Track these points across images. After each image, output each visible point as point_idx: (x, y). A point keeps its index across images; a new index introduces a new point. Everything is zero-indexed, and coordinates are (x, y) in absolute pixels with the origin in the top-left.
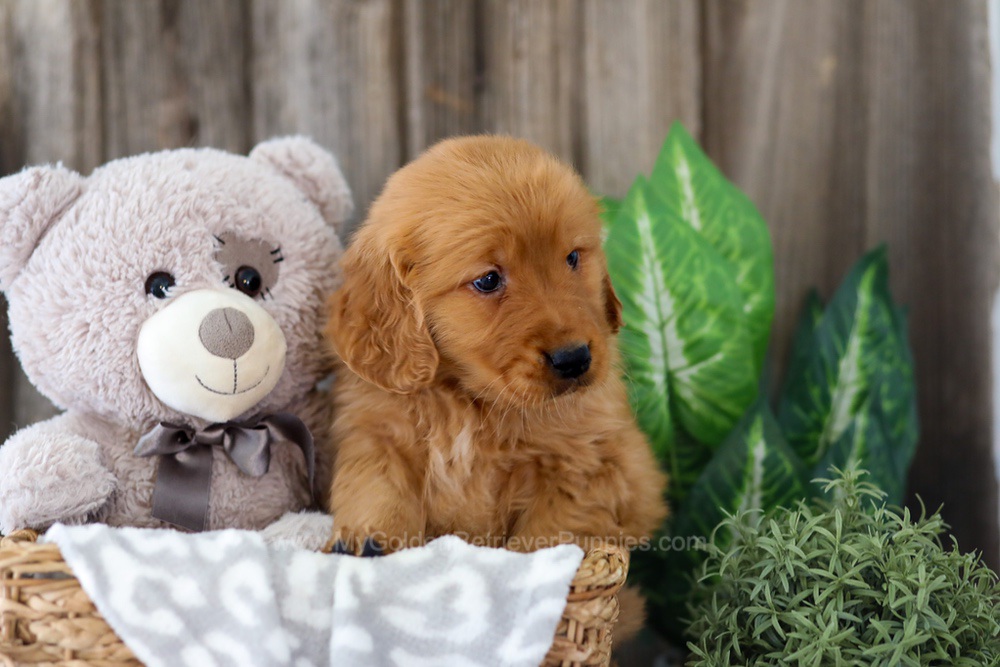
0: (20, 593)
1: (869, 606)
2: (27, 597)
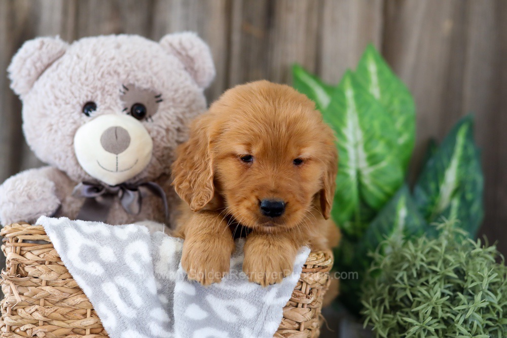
0: (21, 250)
1: (457, 288)
2: (25, 252)
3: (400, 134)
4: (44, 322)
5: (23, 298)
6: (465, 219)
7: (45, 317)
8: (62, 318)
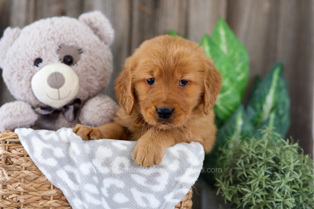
0: (9, 148)
1: (274, 170)
2: (11, 149)
3: (238, 74)
4: (24, 192)
5: (11, 178)
6: (279, 126)
7: (25, 189)
8: (36, 190)
